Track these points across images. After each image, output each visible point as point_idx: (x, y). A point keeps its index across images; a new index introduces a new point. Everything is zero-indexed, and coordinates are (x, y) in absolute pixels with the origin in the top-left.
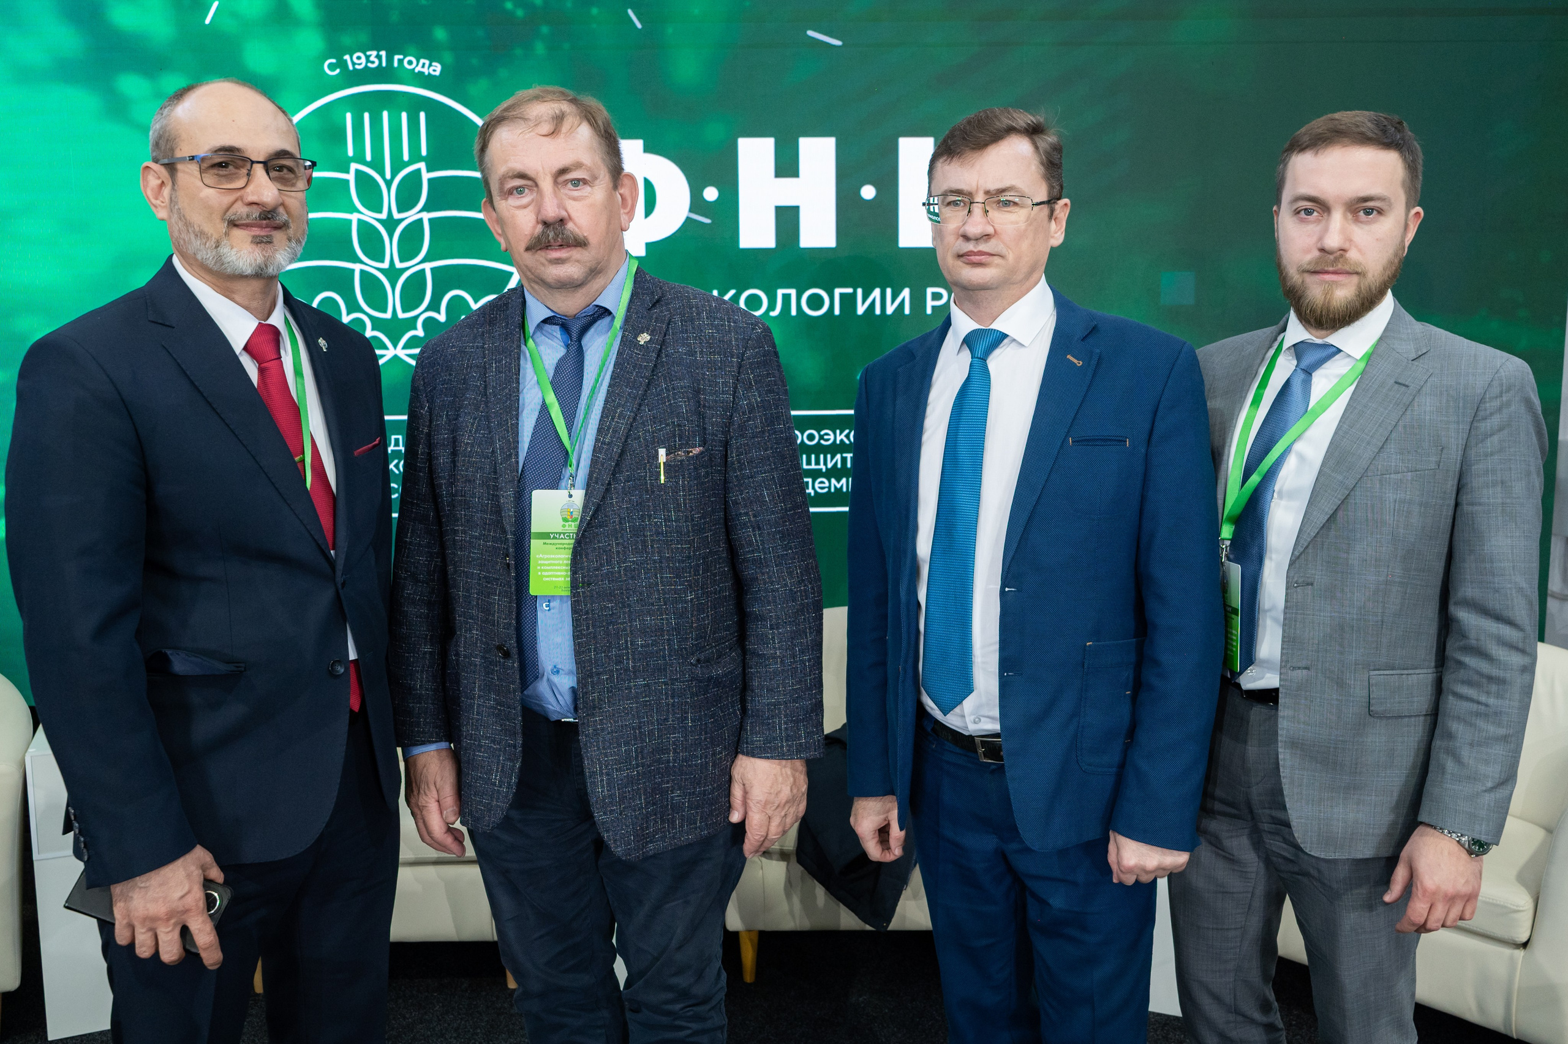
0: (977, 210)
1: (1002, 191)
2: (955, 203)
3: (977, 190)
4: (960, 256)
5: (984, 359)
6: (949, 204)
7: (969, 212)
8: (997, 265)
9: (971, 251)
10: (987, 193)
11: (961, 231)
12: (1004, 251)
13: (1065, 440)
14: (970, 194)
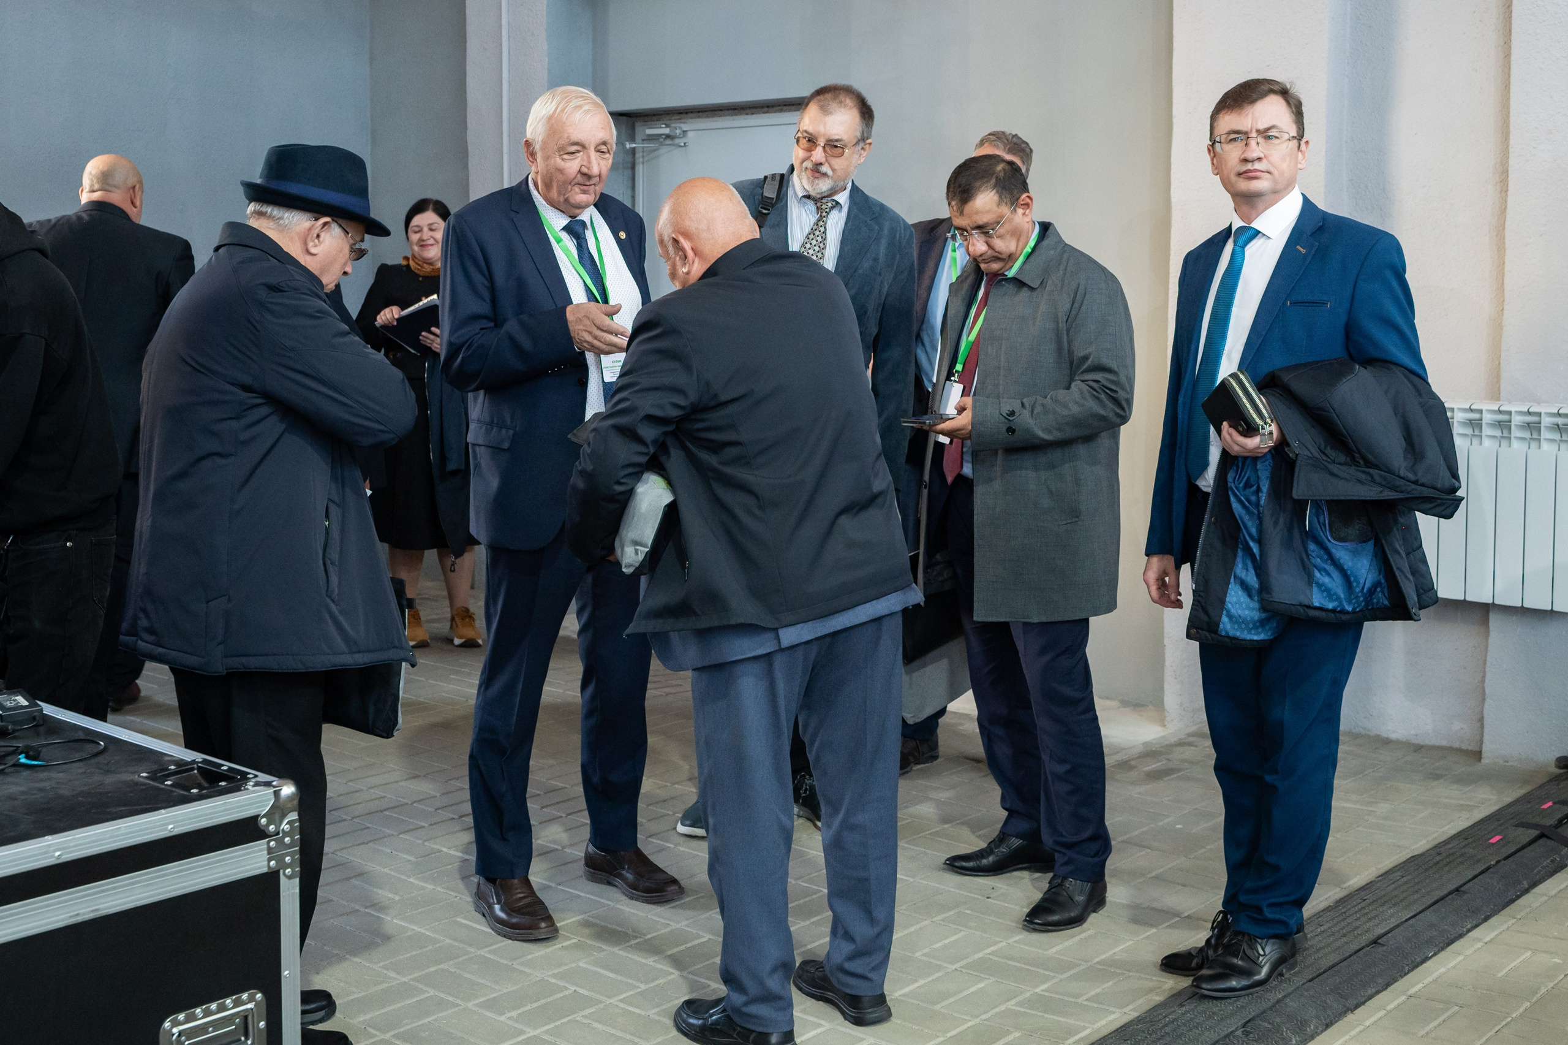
0: (1253, 143)
1: (1268, 129)
2: (1234, 140)
3: (1251, 131)
4: (1239, 174)
5: (1243, 247)
6: (1231, 140)
7: (1246, 144)
8: (1266, 179)
9: (1250, 170)
10: (1258, 131)
11: (1242, 157)
12: (1272, 169)
13: (1284, 303)
14: (1246, 133)
